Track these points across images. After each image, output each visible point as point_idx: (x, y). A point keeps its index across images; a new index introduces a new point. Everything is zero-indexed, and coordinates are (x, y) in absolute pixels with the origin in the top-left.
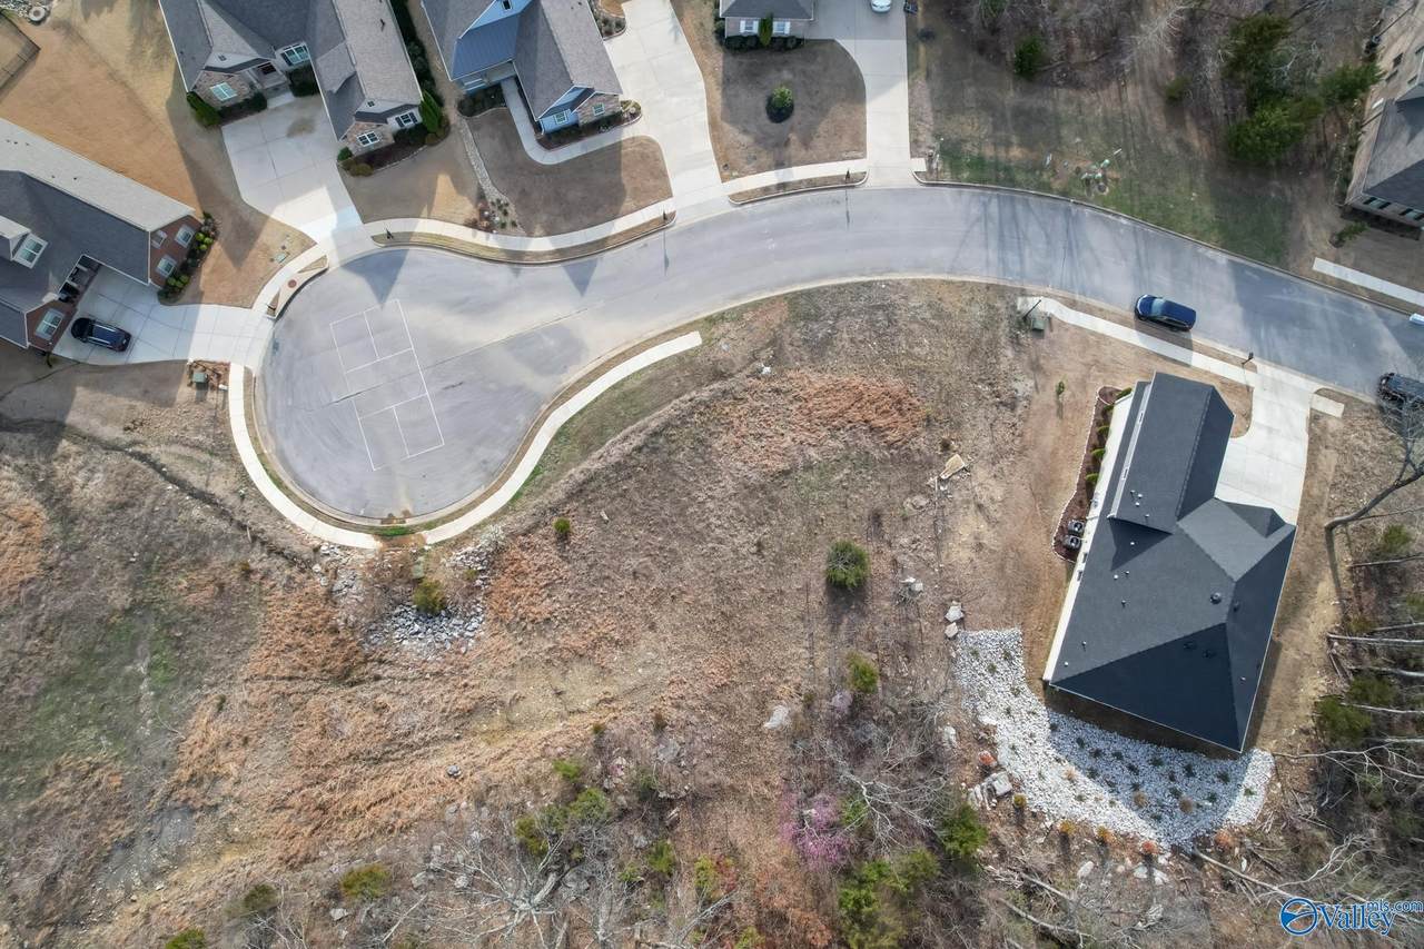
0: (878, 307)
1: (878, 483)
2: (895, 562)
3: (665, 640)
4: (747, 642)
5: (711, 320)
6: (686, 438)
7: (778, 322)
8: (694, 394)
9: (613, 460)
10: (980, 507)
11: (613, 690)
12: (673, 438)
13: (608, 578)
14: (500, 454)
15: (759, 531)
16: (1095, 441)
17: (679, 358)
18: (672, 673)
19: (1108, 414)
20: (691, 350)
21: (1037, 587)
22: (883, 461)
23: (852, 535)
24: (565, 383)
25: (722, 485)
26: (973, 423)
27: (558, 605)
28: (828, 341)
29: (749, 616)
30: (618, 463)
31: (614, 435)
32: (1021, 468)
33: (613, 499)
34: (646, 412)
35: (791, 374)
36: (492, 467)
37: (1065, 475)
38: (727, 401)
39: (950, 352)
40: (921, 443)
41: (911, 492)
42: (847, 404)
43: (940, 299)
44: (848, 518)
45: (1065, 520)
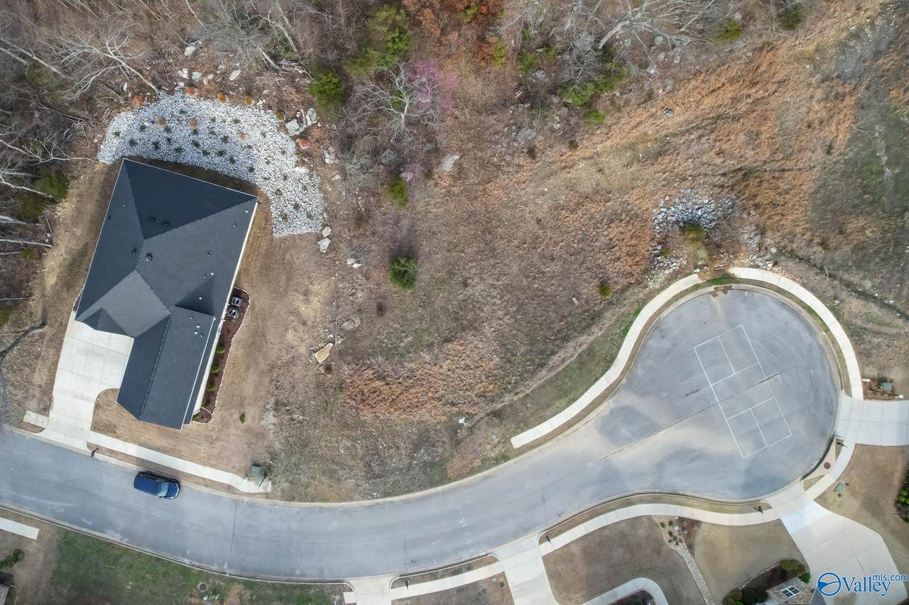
0: (378, 476)
1: (378, 337)
2: (367, 278)
3: (530, 212)
4: (472, 214)
5: (505, 457)
6: (519, 363)
7: (455, 460)
8: (515, 398)
9: (571, 344)
10: (304, 324)
11: (564, 175)
12: (528, 363)
13: (571, 255)
14: (652, 343)
15: (466, 295)
16: (216, 379)
17: (525, 425)
18: (524, 189)
19: (205, 402)
20: (519, 434)
21: (262, 268)
22: (374, 354)
23: (398, 296)
24: (610, 400)
25: (493, 329)
26: (308, 389)
27: (605, 233)
28: (417, 447)
29: (472, 232)
30: (567, 341)
31: (571, 363)
32: (273, 354)
33: (570, 314)
34: (550, 382)
35: (443, 419)
36: (657, 334)
37: (240, 352)
38: (490, 394)
39: (323, 444)
40: (346, 370)
41: (354, 332)
42: (402, 397)
43: (331, 486)
44: (401, 309)
45: (241, 318)
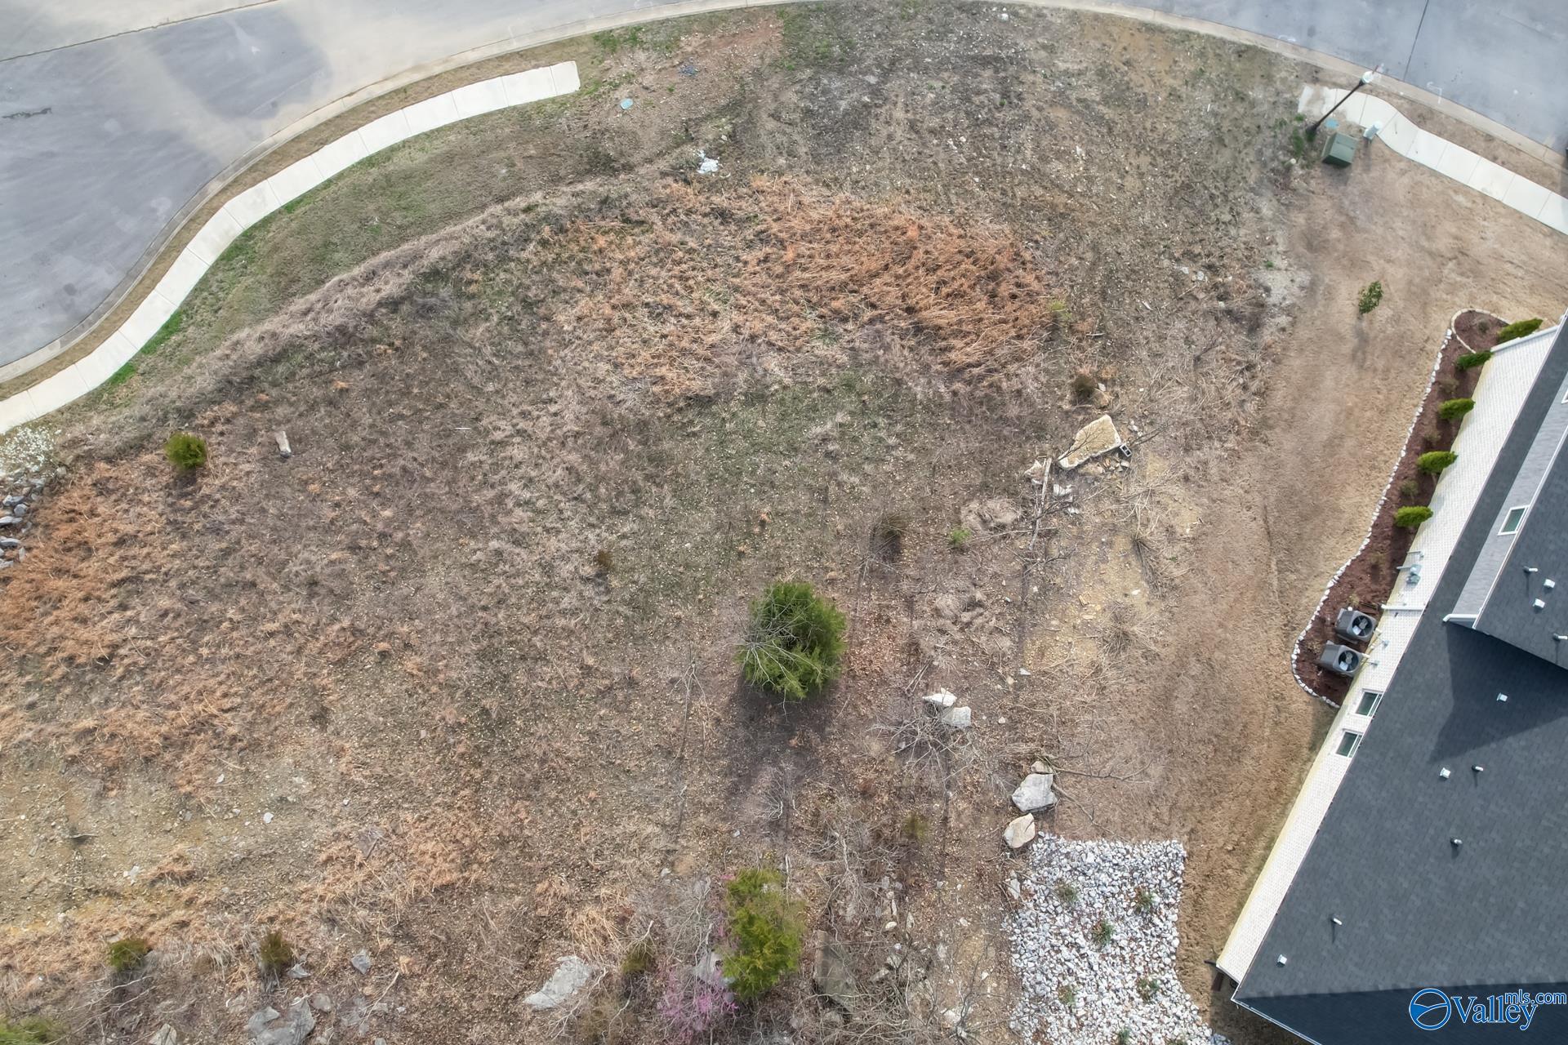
0: (985, 62)
1: (911, 457)
2: (913, 648)
3: (339, 753)
4: (528, 789)
5: (607, 42)
6: (500, 293)
7: (754, 62)
8: (537, 197)
9: (334, 319)
10: (1138, 545)
11: (200, 855)
12: (473, 288)
13: (254, 584)
14: (105, 278)
15: (610, 529)
16: (1431, 431)
17: (523, 118)
18: (337, 837)
19: (1471, 372)
20: (553, 100)
21: (1240, 751)
22: (933, 407)
23: (827, 570)
24: (268, 141)
25: (553, 408)
26: (1155, 346)
27: (133, 631)
28: (858, 120)
29: (540, 729)
30: (341, 329)
31: (349, 267)
32: (1250, 468)
33: (313, 407)
34: (427, 225)
35: (761, 181)
36: (82, 302)
37: (1349, 499)
38: (607, 224)
39: (1131, 183)
40: (1029, 377)
41: (985, 487)
42: (874, 266)
43: (1127, 63)
44: (824, 526)
45: (1331, 604)
